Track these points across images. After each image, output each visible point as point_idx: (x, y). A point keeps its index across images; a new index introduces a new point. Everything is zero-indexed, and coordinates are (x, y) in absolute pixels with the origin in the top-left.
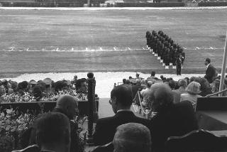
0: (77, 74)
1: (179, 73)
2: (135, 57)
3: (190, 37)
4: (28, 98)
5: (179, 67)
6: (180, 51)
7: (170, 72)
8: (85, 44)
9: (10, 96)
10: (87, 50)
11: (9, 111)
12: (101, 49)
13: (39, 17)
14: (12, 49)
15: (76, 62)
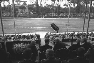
0: (36, 33)
1: (58, 32)
2: (48, 29)
3: (60, 25)
4: (25, 40)
5: (58, 31)
6: (58, 28)
7: (56, 32)
8: (38, 26)
9: (22, 39)
10: (38, 27)
11: (21, 43)
12: (41, 27)
13: (27, 21)
14: (22, 27)
15: (36, 30)
